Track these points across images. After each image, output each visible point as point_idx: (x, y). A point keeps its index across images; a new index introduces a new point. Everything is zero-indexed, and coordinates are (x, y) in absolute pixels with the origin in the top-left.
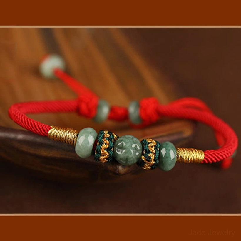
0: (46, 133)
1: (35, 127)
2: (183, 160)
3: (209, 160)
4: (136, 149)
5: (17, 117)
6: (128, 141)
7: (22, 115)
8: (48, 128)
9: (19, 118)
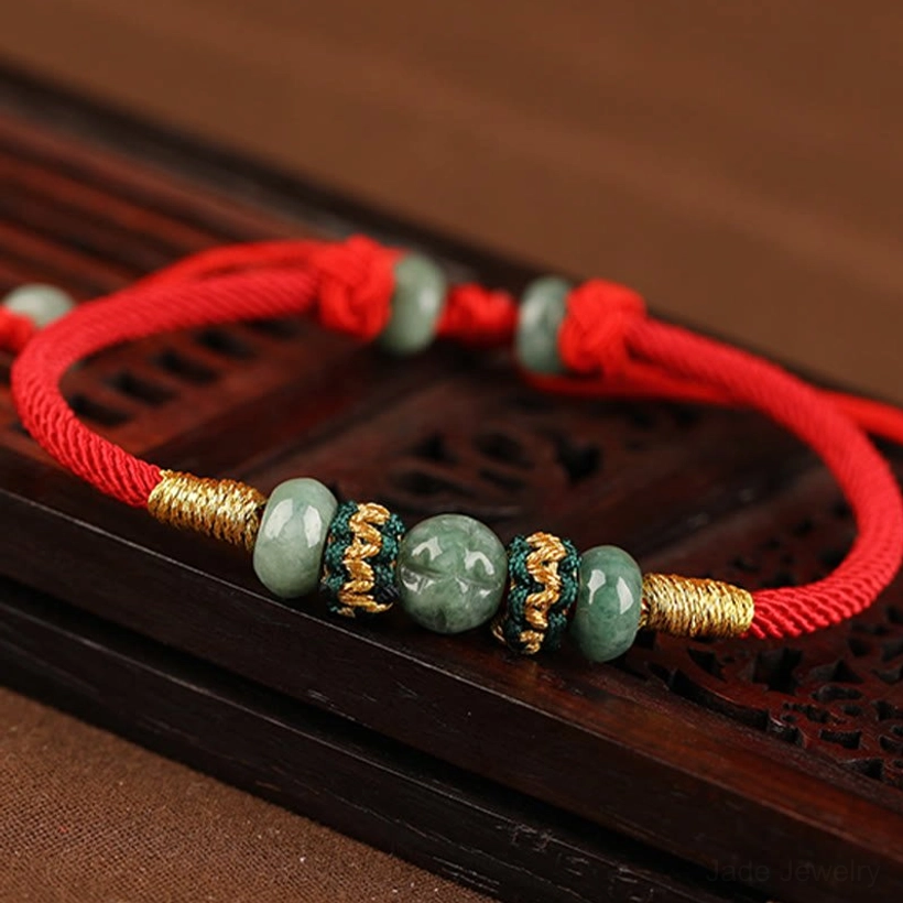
0: (140, 495)
1: (105, 470)
2: (668, 627)
3: (773, 627)
4: (478, 575)
5: (38, 417)
7: (58, 415)
8: (151, 481)
9: (45, 426)
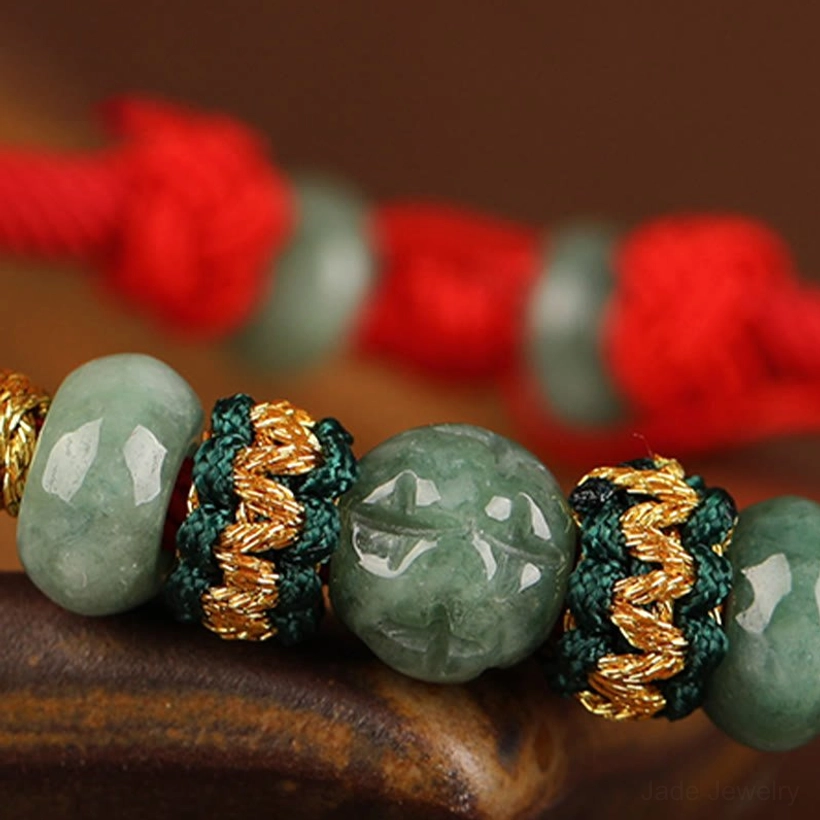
4: (519, 533)
6: (458, 462)
